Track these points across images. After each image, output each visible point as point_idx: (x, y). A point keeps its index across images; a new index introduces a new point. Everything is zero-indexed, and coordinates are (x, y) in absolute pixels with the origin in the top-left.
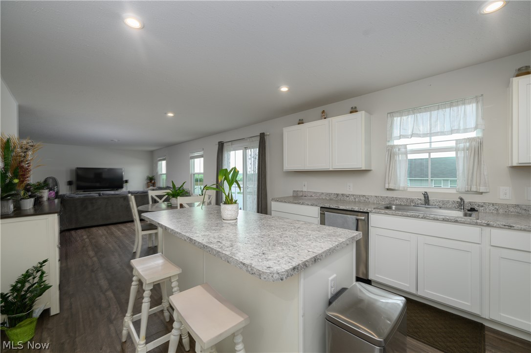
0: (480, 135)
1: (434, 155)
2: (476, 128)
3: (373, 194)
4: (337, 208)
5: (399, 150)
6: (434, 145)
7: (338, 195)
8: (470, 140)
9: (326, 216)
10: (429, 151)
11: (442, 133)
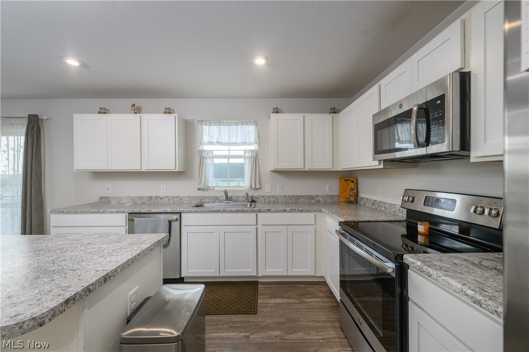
0: (257, 149)
1: (232, 161)
2: (255, 143)
3: (186, 194)
4: (148, 212)
5: (208, 154)
6: (232, 153)
7: (151, 198)
8: (252, 151)
9: (135, 222)
10: (229, 157)
11: (236, 144)
